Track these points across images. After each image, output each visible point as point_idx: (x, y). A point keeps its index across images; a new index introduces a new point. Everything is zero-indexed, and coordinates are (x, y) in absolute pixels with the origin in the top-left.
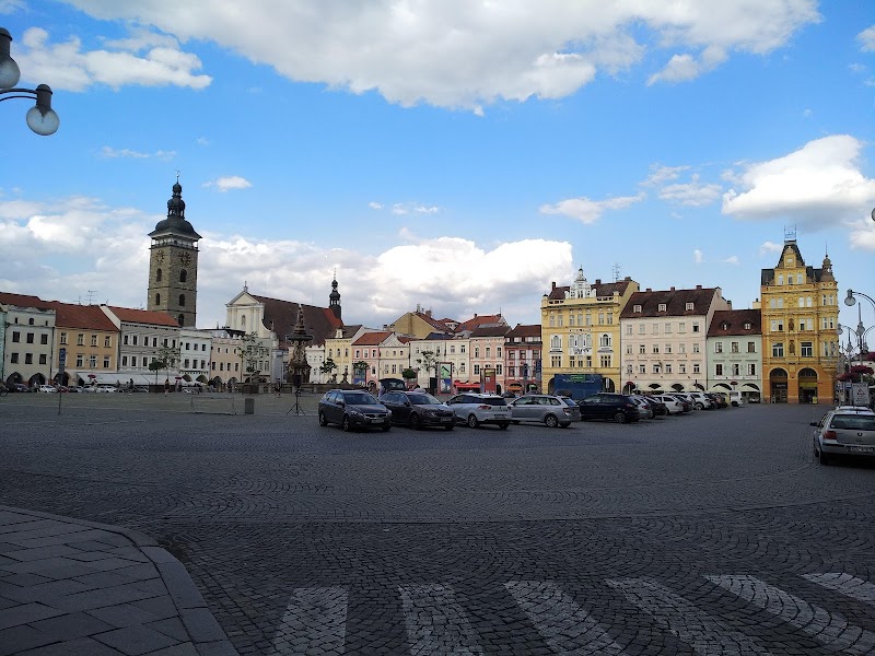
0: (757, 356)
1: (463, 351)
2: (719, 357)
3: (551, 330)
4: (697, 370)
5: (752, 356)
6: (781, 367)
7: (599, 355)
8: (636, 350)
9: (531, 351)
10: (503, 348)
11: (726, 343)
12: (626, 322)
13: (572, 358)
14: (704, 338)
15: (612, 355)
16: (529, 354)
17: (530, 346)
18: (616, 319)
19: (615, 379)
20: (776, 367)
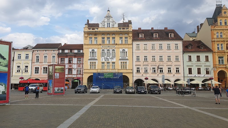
0: (211, 63)
1: (27, 57)
2: (190, 63)
3: (89, 46)
4: (178, 71)
5: (207, 64)
6: (223, 69)
7: (120, 62)
8: (142, 59)
9: (76, 59)
10: (56, 56)
11: (194, 56)
12: (135, 43)
13: (103, 63)
14: (182, 53)
15: (128, 62)
16: (75, 60)
17: (75, 55)
18: (130, 41)
19: (129, 76)
20: (220, 70)
